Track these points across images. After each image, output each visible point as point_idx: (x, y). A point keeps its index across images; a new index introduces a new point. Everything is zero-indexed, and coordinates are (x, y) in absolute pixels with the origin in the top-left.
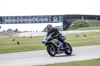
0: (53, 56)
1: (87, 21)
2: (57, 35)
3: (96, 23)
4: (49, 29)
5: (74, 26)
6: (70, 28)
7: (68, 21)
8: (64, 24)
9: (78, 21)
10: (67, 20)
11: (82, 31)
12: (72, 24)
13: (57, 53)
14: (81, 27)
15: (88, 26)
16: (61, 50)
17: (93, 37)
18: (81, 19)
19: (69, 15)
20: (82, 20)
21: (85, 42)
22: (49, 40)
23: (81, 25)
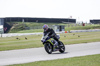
0: (50, 53)
1: (28, 24)
2: (53, 35)
3: (37, 26)
4: (45, 30)
5: (14, 28)
6: (10, 31)
7: (9, 23)
8: (4, 27)
9: (19, 23)
10: (7, 23)
11: (22, 34)
12: (13, 27)
13: (53, 51)
14: (22, 30)
15: (28, 29)
16: (56, 48)
17: (34, 39)
18: (22, 21)
19: (9, 18)
20: (22, 23)
21: (26, 44)
22: (47, 39)
23: (22, 27)
